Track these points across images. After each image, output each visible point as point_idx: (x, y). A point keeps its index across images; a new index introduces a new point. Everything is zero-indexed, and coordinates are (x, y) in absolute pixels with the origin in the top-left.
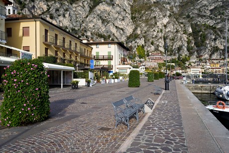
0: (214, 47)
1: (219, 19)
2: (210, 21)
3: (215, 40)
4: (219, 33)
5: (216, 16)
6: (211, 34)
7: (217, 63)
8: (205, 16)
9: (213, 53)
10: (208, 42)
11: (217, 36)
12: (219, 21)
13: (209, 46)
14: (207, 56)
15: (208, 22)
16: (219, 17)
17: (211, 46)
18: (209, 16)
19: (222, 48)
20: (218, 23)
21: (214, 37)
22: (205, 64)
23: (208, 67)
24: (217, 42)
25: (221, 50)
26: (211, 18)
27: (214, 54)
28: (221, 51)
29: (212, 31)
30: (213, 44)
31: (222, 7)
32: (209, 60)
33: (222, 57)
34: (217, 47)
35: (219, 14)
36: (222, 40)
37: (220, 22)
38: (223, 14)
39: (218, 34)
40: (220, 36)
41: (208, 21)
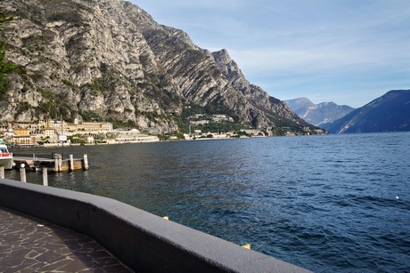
0: (21, 103)
1: (36, 56)
2: (22, 57)
3: (24, 91)
4: (31, 81)
5: (32, 52)
6: (17, 82)
7: (26, 129)
8: (12, 47)
9: (19, 113)
10: (12, 95)
11: (27, 86)
12: (36, 59)
13: (13, 100)
14: (9, 117)
15: (19, 59)
16: (37, 54)
17: (16, 101)
18: (20, 49)
19: (36, 105)
20: (34, 63)
21: (21, 87)
22: (5, 130)
23: (10, 134)
24: (27, 96)
25: (34, 108)
26: (24, 53)
27: (21, 114)
28: (33, 110)
29: (19, 77)
30: (20, 97)
31: (41, 38)
32: (13, 123)
33: (35, 119)
34: (26, 103)
35: (37, 49)
36: (35, 93)
37: (38, 63)
38: (42, 49)
39: (29, 83)
40: (32, 87)
41: (18, 57)
